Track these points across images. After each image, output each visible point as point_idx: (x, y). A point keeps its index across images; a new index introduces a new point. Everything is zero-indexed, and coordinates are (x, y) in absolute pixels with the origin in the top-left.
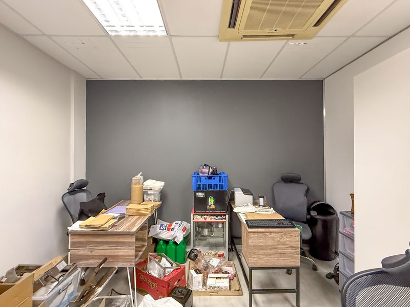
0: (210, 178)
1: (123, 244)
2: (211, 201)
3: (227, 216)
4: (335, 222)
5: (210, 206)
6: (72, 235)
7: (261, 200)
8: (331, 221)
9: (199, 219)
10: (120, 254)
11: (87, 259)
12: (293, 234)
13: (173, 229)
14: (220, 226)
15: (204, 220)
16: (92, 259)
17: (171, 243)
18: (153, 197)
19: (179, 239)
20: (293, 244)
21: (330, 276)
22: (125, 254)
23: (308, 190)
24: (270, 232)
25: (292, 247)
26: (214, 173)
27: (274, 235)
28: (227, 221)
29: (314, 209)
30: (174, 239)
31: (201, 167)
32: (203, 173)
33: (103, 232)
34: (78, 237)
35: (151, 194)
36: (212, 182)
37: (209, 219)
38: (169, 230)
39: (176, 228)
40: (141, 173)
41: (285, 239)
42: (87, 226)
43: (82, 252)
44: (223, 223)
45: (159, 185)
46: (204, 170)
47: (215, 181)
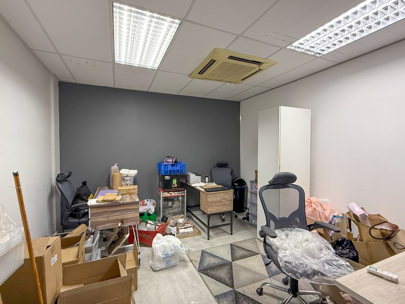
0: (173, 165)
1: (131, 210)
2: (175, 181)
3: (186, 191)
4: (246, 189)
5: (174, 185)
6: (91, 208)
7: (207, 179)
8: (244, 189)
9: (167, 194)
10: (129, 217)
11: (104, 224)
12: (230, 193)
13: (146, 205)
14: (180, 198)
15: (170, 195)
16: (107, 223)
17: (146, 214)
18: (129, 182)
19: (152, 210)
20: (229, 199)
21: (244, 219)
22: (132, 216)
23: (232, 171)
24: (219, 193)
25: (229, 200)
26: (176, 162)
27: (220, 194)
28: (185, 194)
29: (236, 182)
30: (148, 211)
31: (166, 158)
32: (168, 162)
33: (116, 204)
34: (96, 209)
35: (127, 180)
36: (175, 168)
37: (173, 194)
38: (143, 205)
39: (148, 203)
40: (116, 164)
41: (226, 196)
42: (104, 201)
43: (100, 219)
44: (183, 196)
45: (134, 172)
46: (168, 160)
47: (178, 168)
